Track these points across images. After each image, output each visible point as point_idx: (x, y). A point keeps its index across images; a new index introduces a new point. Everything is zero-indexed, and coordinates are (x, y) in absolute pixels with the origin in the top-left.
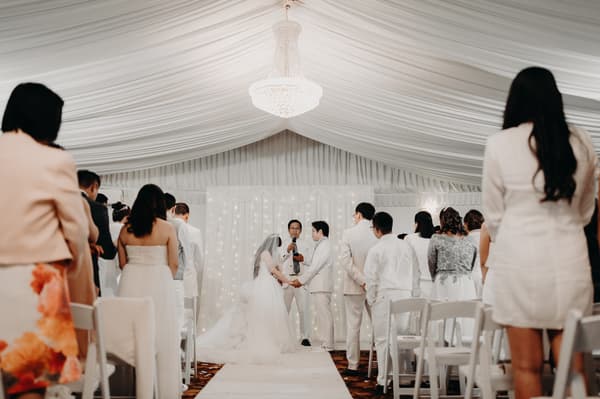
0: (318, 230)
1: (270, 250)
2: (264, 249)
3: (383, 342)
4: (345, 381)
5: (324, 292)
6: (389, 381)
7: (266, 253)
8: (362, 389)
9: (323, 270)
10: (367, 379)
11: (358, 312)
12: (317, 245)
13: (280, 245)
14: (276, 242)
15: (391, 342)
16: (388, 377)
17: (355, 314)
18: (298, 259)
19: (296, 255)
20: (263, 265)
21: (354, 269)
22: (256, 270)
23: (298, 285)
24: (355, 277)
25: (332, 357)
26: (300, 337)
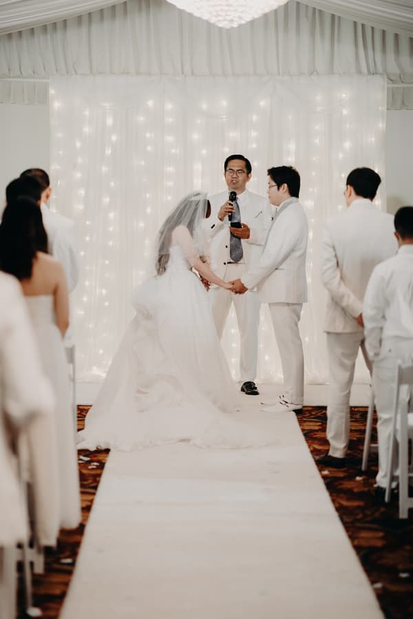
0: (279, 186)
1: (190, 226)
2: (177, 223)
3: (387, 421)
4: (324, 477)
5: (288, 304)
6: (394, 485)
7: (181, 231)
8: (350, 494)
9: (288, 261)
10: (360, 473)
11: (348, 362)
12: (277, 213)
13: (208, 215)
14: (201, 210)
15: (398, 427)
16: (393, 478)
17: (342, 365)
18: (239, 231)
19: (236, 225)
20: (174, 251)
21: (343, 289)
22: (162, 261)
23: (240, 289)
24: (344, 304)
25: (301, 422)
26: (237, 377)
